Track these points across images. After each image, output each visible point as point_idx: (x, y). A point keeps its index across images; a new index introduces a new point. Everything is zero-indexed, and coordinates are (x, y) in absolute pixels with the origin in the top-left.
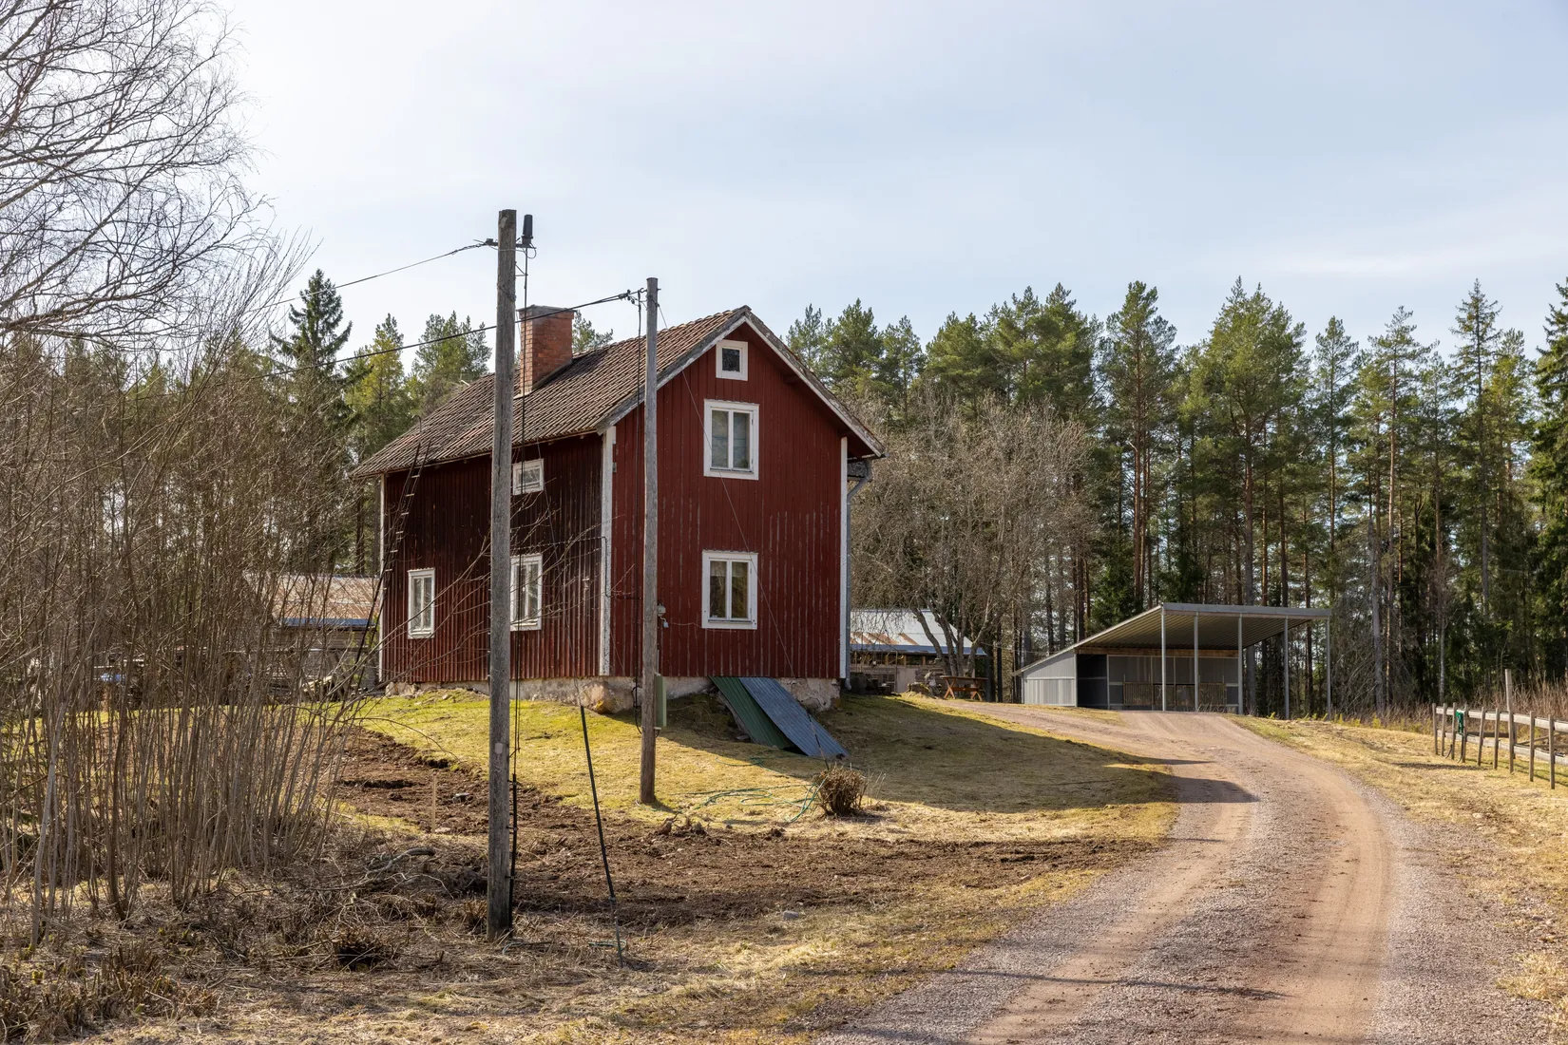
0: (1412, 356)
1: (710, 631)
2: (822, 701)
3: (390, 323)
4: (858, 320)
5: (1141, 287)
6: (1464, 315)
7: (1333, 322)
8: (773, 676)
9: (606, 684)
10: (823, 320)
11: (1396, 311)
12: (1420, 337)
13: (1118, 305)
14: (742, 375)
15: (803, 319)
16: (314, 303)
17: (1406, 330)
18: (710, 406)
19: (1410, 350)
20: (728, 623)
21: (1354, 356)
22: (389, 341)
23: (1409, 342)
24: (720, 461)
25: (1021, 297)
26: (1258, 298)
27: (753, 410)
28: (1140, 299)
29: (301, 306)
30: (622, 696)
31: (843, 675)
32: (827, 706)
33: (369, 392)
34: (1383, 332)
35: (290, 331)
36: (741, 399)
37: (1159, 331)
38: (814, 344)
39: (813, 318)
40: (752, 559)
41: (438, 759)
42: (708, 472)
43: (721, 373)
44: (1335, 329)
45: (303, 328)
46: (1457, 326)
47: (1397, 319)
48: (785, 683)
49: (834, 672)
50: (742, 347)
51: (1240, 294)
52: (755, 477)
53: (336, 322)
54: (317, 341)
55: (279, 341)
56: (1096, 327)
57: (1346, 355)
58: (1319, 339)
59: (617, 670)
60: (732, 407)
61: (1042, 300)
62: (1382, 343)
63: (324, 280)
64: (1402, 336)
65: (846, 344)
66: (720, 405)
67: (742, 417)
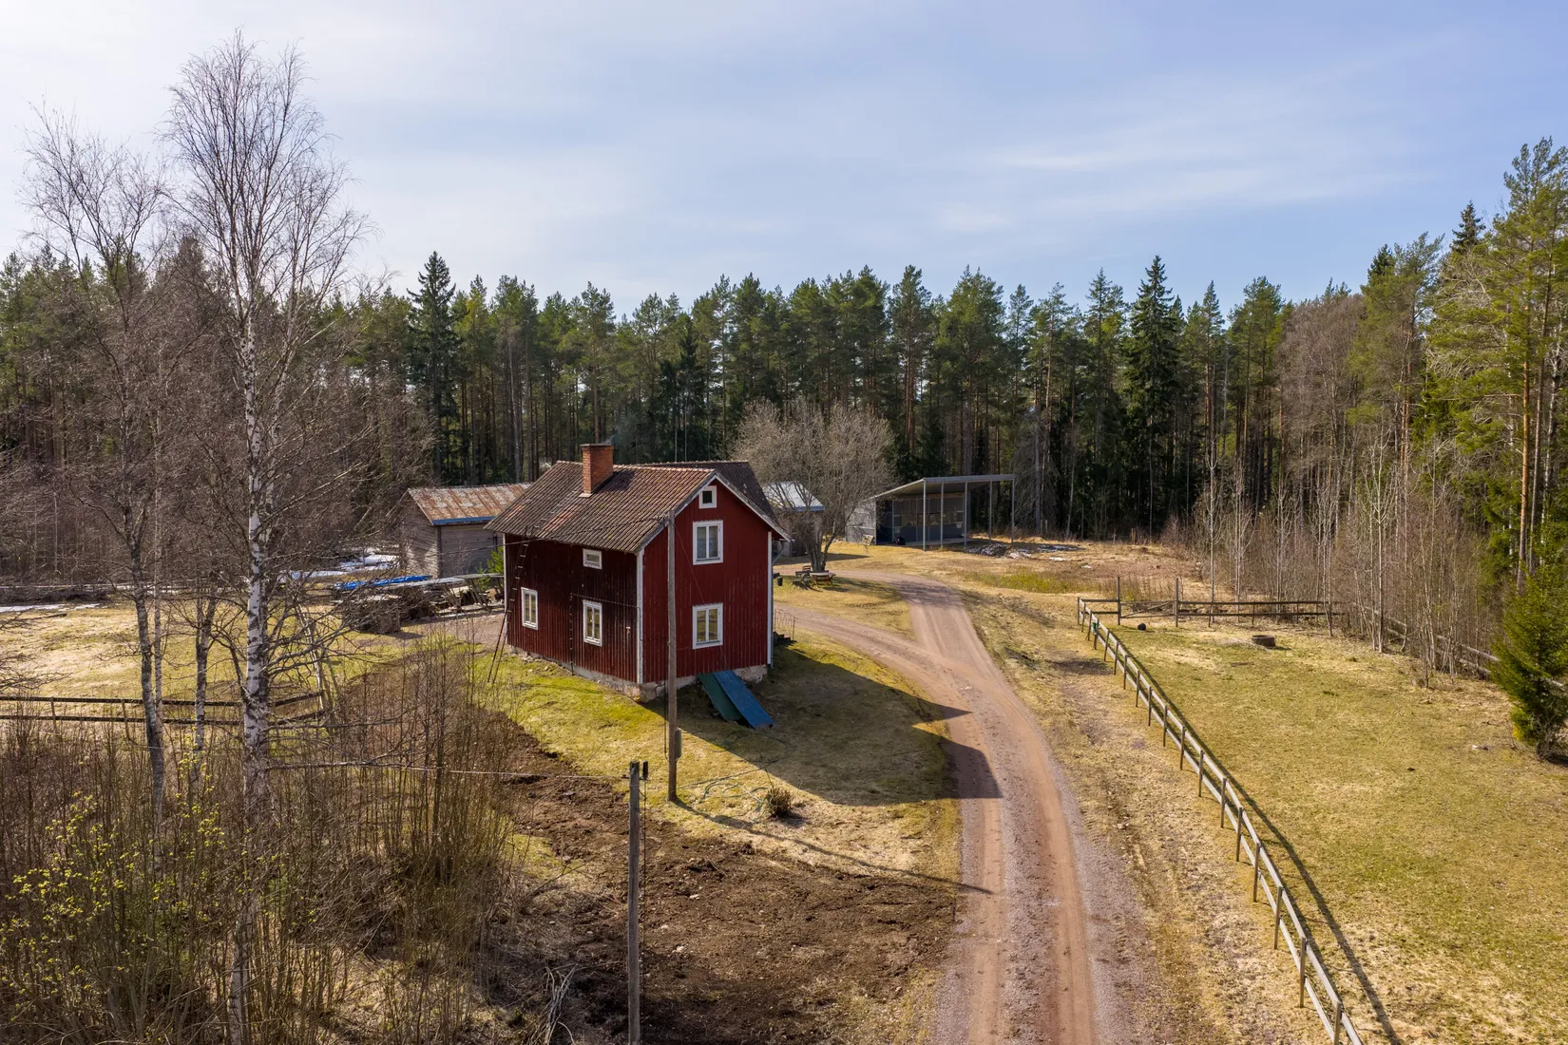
0: (1062, 312)
1: (696, 650)
2: (757, 677)
3: (478, 281)
4: (751, 284)
5: (913, 269)
6: (1094, 288)
7: (1020, 287)
8: (730, 669)
9: (640, 687)
10: (731, 284)
11: (1054, 285)
12: (1068, 301)
13: (899, 278)
14: (714, 505)
15: (719, 283)
16: (433, 271)
17: (1060, 296)
18: (696, 525)
19: (1062, 307)
20: (707, 645)
21: (1031, 308)
22: (478, 289)
23: (1061, 303)
24: (700, 555)
25: (845, 276)
26: (978, 276)
27: (720, 524)
28: (911, 276)
29: (426, 273)
30: (649, 693)
31: (769, 662)
32: (761, 679)
33: (468, 324)
34: (1047, 297)
35: (418, 288)
36: (713, 518)
37: (923, 295)
38: (726, 297)
39: (725, 282)
40: (720, 607)
41: (552, 751)
42: (695, 563)
43: (702, 506)
44: (1021, 291)
45: (426, 286)
46: (1089, 293)
47: (1055, 290)
48: (738, 672)
49: (764, 661)
50: (714, 489)
51: (968, 275)
52: (721, 560)
53: (447, 282)
54: (435, 293)
55: (413, 294)
56: (886, 287)
57: (1027, 306)
58: (1012, 297)
59: (646, 679)
60: (707, 524)
61: (856, 277)
62: (1046, 303)
63: (438, 258)
64: (1058, 300)
65: (745, 299)
66: (701, 524)
67: (714, 529)
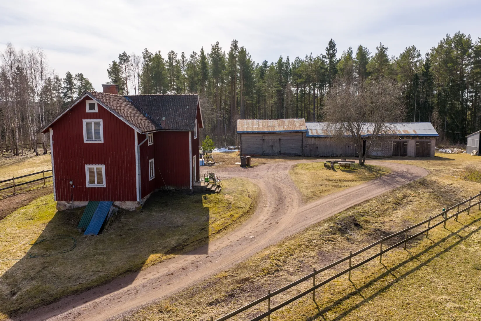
1: (89, 188)
2: (132, 208)
8: (112, 200)
9: (58, 203)
14: (96, 111)
18: (85, 121)
20: (96, 186)
24: (89, 138)
27: (101, 121)
30: (62, 206)
32: (134, 209)
36: (96, 118)
40: (103, 167)
42: (85, 142)
43: (88, 111)
48: (117, 203)
49: (135, 200)
50: (96, 102)
52: (102, 142)
59: (59, 199)
60: (93, 121)
66: (89, 121)
67: (97, 124)
